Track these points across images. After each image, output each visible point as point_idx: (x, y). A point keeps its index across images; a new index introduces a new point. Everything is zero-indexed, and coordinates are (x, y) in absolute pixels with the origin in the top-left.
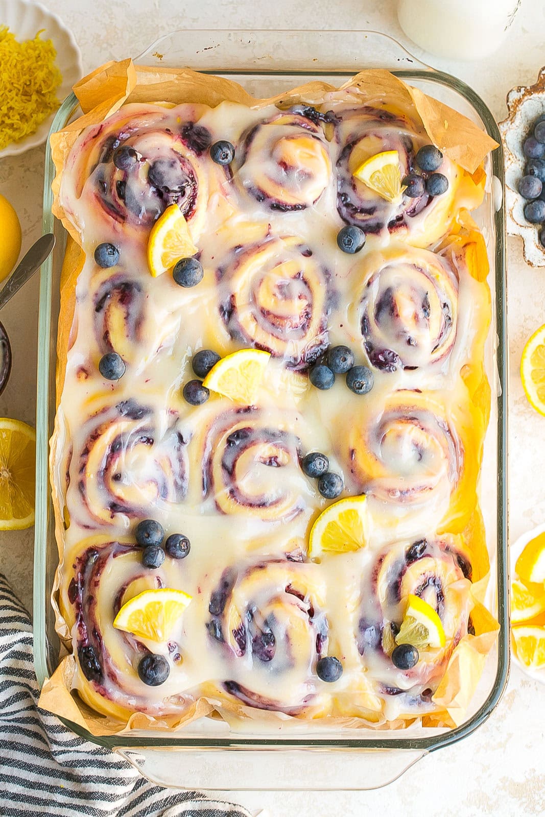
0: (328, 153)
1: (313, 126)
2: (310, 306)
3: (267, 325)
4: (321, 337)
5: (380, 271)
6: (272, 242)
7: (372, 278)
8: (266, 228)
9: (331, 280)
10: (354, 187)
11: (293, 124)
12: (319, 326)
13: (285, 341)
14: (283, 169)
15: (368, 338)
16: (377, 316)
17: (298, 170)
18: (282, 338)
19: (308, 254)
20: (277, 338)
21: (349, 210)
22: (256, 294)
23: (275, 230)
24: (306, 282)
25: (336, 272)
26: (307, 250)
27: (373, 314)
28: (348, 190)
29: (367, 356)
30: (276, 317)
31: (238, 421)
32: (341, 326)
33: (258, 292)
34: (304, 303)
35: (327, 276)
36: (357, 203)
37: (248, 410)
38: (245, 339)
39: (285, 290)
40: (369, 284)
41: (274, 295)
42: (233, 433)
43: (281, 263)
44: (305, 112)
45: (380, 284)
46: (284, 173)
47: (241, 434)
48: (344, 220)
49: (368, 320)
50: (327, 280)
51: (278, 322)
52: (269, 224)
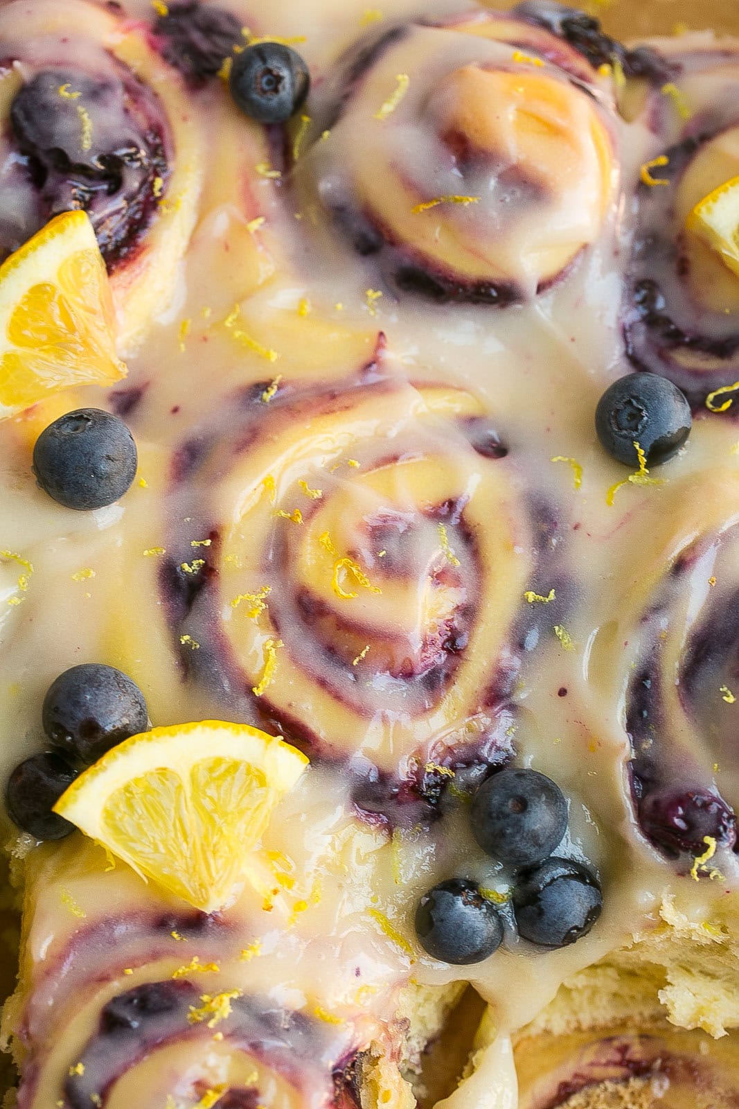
0: (613, 142)
1: (582, 65)
2: (468, 612)
3: (309, 649)
4: (484, 720)
5: (725, 528)
6: (381, 388)
7: (692, 548)
8: (369, 341)
9: (554, 541)
10: (683, 269)
11: (518, 44)
12: (487, 684)
13: (362, 711)
14: (454, 159)
15: (648, 744)
16: (689, 674)
17: (501, 168)
18: (355, 699)
19: (495, 450)
20: (338, 697)
21: (657, 336)
22: (292, 538)
23: (398, 356)
24: (468, 535)
25: (577, 517)
26: (493, 441)
27: (677, 665)
28: (664, 273)
29: (628, 805)
30: (346, 625)
31: (155, 956)
32: (563, 692)
33: (300, 537)
34: (448, 600)
35: (545, 527)
36: (683, 319)
37: (195, 922)
38: (226, 684)
39: (391, 547)
40: (681, 566)
41: (353, 554)
42: (129, 992)
43: (395, 459)
44: (566, 24)
45: (717, 571)
46: (456, 172)
47: (155, 998)
48: (634, 360)
49: (656, 684)
50: (542, 542)
51: (345, 641)
52: (381, 334)
